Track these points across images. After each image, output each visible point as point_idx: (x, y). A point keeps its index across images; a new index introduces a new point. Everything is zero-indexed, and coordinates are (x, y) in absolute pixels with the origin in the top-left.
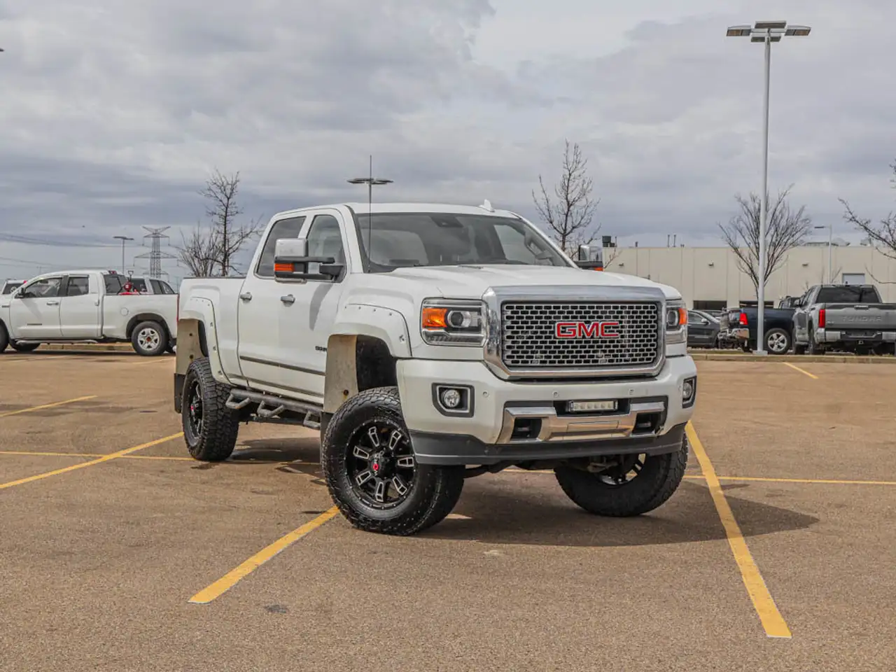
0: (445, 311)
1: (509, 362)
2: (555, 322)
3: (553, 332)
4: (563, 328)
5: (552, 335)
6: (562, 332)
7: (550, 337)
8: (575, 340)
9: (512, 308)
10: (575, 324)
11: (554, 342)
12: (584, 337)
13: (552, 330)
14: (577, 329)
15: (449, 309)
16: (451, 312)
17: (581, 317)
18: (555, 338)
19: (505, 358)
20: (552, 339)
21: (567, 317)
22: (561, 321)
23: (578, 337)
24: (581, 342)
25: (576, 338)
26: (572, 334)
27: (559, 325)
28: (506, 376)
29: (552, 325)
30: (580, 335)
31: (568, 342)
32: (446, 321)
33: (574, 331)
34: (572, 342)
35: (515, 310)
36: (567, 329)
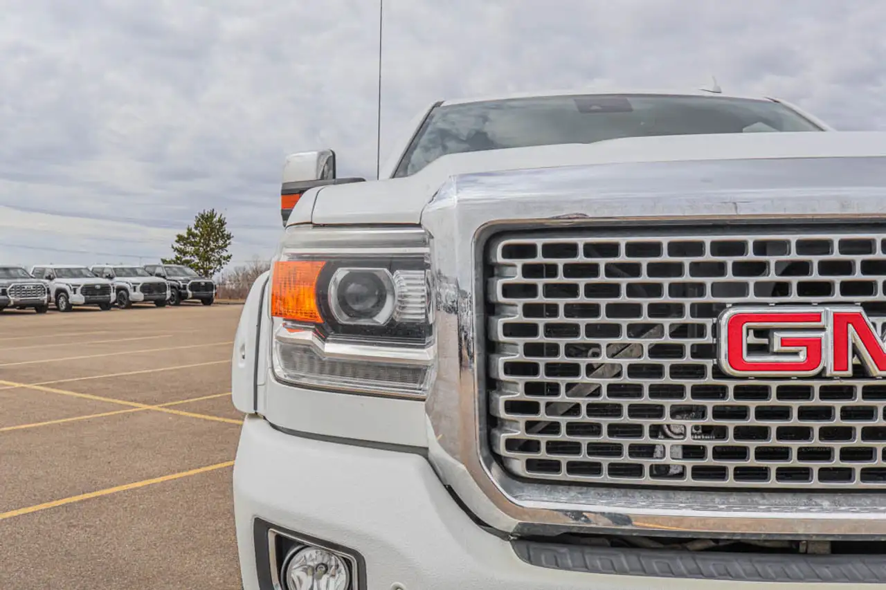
0: (320, 265)
1: (518, 463)
2: (722, 307)
3: (708, 351)
4: (759, 333)
5: (709, 363)
6: (753, 349)
7: (698, 371)
8: (817, 385)
9: (529, 251)
10: (817, 317)
11: (720, 392)
12: (860, 371)
13: (708, 339)
14: (827, 338)
15: (332, 264)
16: (341, 274)
17: (847, 289)
18: (718, 372)
19: (502, 450)
20: (709, 380)
21: (782, 289)
22: (752, 304)
23: (830, 372)
24: (848, 392)
25: (819, 376)
26: (802, 357)
27: (736, 322)
28: (509, 523)
29: (709, 322)
30: (840, 363)
31: (784, 393)
32: (322, 298)
33: (814, 348)
34: (805, 393)
35: (539, 259)
36: (777, 337)
